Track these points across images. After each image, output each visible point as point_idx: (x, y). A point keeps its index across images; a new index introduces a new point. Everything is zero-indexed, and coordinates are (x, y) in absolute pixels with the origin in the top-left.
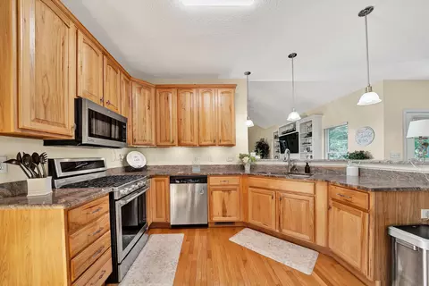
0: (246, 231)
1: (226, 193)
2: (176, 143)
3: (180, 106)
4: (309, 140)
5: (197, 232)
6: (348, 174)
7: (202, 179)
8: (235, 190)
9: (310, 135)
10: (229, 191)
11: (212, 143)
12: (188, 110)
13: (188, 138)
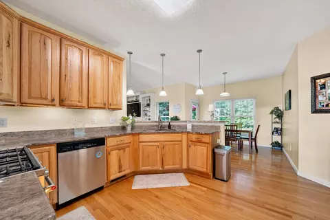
0: (137, 178)
1: (122, 151)
2: (57, 101)
4: (147, 109)
5: (96, 196)
7: (100, 142)
8: (128, 147)
9: (148, 105)
10: (124, 149)
11: (102, 106)
13: (75, 98)
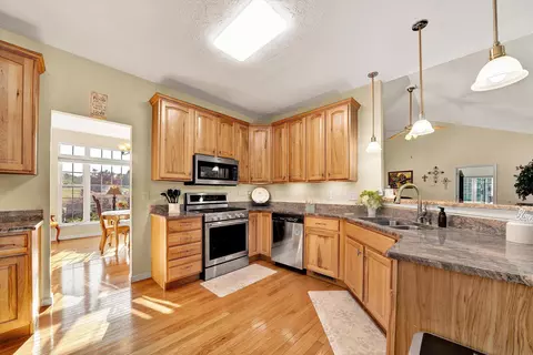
1: (322, 239)
2: (287, 179)
3: (291, 139)
6: (508, 238)
10: (325, 237)
11: (320, 177)
12: (297, 143)
13: (297, 175)
